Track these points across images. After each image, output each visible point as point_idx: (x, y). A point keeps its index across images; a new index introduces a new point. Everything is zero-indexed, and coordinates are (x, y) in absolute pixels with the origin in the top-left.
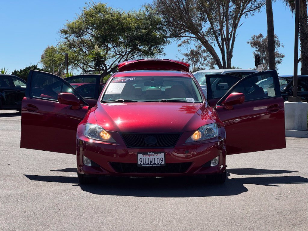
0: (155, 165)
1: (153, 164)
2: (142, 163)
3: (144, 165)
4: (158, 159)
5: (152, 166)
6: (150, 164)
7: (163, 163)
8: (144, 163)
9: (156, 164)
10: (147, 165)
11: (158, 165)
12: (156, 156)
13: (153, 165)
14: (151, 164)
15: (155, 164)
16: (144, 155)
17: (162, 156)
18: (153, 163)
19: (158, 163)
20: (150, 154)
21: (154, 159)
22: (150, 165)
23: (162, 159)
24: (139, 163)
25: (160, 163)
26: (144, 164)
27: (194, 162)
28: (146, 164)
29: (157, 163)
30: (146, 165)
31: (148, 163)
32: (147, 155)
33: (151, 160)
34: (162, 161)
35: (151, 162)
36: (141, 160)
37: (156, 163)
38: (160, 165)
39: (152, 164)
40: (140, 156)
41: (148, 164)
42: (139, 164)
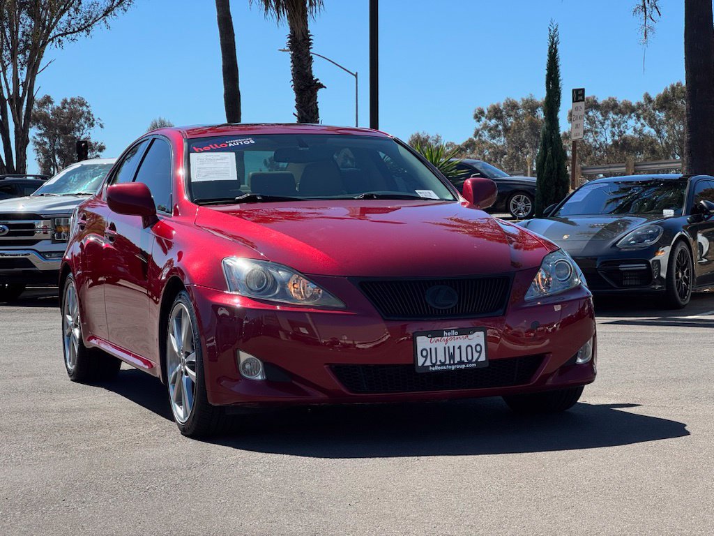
0: (463, 366)
1: (456, 362)
2: (428, 363)
3: (433, 369)
4: (469, 349)
5: (453, 368)
6: (448, 362)
7: (483, 358)
8: (434, 361)
9: (466, 364)
10: (442, 368)
11: (470, 365)
12: (463, 341)
13: (458, 366)
14: (452, 362)
15: (461, 362)
16: (433, 339)
17: (478, 338)
18: (457, 359)
19: (470, 358)
20: (449, 334)
21: (460, 347)
22: (450, 367)
23: (478, 348)
24: (420, 361)
25: (474, 360)
26: (434, 365)
27: (550, 353)
28: (438, 363)
29: (466, 361)
30: (439, 368)
31: (443, 361)
32: (439, 338)
33: (451, 351)
34: (480, 352)
35: (452, 357)
36: (424, 353)
37: (464, 359)
38: (475, 365)
39: (454, 364)
40: (423, 342)
41: (443, 364)
42: (420, 364)
